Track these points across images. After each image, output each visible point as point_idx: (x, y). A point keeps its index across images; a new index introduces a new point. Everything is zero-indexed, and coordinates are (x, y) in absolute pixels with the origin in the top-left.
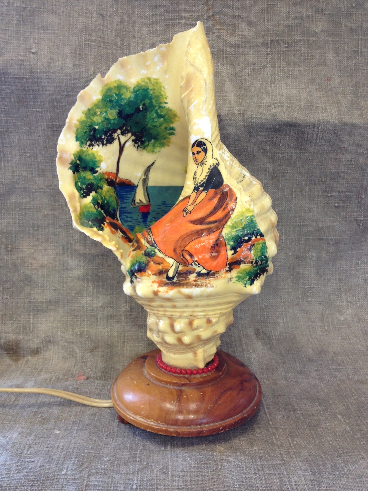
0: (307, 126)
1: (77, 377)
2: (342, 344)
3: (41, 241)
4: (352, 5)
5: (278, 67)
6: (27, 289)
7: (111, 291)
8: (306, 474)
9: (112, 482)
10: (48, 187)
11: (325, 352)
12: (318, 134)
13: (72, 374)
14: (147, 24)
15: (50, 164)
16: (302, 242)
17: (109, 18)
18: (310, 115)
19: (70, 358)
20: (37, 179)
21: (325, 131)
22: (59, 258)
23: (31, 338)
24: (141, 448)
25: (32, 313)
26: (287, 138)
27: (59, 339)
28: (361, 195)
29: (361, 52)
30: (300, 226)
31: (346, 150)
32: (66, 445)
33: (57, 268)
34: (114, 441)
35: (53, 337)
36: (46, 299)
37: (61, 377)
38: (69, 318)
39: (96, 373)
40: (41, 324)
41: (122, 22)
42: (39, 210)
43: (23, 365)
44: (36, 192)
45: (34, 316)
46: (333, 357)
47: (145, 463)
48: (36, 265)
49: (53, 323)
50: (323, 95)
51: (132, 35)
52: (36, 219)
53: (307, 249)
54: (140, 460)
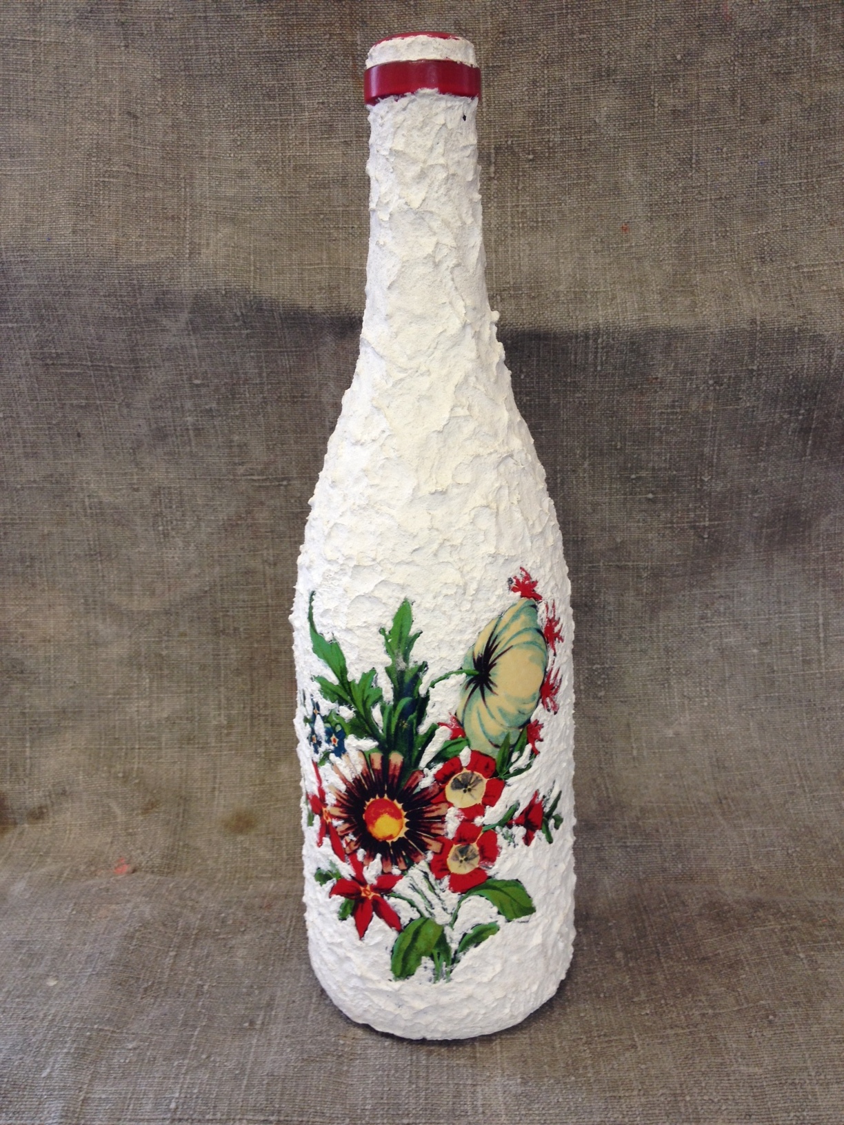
0: (571, 338)
1: (116, 868)
2: (664, 787)
3: (39, 588)
4: (674, 57)
5: (513, 207)
6: (16, 688)
7: (187, 686)
8: (511, 1082)
9: (133, 1094)
10: (46, 478)
11: (622, 808)
12: (596, 353)
13: (105, 862)
14: (228, 127)
15: (47, 433)
16: (584, 574)
17: (147, 120)
18: (578, 313)
19: (103, 826)
20: (23, 462)
21: (612, 347)
22: (79, 622)
23: (26, 787)
24: (204, 1024)
25: (28, 737)
26: (535, 363)
27: (81, 788)
28: (702, 475)
29: (698, 162)
30: (577, 541)
31: (661, 383)
32: (60, 1013)
33: (76, 642)
34: (157, 1004)
35: (69, 784)
36: (55, 707)
37: (82, 868)
38: (103, 743)
39: (151, 860)
40: (47, 757)
41: (175, 126)
42: (31, 526)
43: (13, 842)
44: (23, 489)
45: (32, 741)
46: (638, 819)
47: (204, 1056)
48: (32, 638)
49: (69, 755)
50: (609, 264)
51: (197, 153)
52: (28, 545)
53: (594, 589)
54: (196, 1048)
